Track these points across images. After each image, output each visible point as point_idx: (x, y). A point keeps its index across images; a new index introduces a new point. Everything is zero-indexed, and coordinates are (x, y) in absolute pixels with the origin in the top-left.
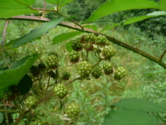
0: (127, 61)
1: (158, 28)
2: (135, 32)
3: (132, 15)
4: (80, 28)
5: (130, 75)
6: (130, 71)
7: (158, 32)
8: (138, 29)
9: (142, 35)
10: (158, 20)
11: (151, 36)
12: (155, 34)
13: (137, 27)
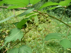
0: (50, 26)
1: (61, 12)
2: (52, 14)
3: (51, 7)
4: (36, 11)
5: (51, 31)
6: (51, 30)
7: (61, 14)
8: (54, 13)
9: (55, 15)
10: (61, 9)
11: (59, 15)
12: (60, 15)
13: (53, 12)
